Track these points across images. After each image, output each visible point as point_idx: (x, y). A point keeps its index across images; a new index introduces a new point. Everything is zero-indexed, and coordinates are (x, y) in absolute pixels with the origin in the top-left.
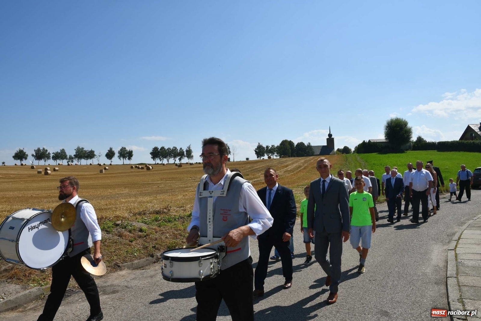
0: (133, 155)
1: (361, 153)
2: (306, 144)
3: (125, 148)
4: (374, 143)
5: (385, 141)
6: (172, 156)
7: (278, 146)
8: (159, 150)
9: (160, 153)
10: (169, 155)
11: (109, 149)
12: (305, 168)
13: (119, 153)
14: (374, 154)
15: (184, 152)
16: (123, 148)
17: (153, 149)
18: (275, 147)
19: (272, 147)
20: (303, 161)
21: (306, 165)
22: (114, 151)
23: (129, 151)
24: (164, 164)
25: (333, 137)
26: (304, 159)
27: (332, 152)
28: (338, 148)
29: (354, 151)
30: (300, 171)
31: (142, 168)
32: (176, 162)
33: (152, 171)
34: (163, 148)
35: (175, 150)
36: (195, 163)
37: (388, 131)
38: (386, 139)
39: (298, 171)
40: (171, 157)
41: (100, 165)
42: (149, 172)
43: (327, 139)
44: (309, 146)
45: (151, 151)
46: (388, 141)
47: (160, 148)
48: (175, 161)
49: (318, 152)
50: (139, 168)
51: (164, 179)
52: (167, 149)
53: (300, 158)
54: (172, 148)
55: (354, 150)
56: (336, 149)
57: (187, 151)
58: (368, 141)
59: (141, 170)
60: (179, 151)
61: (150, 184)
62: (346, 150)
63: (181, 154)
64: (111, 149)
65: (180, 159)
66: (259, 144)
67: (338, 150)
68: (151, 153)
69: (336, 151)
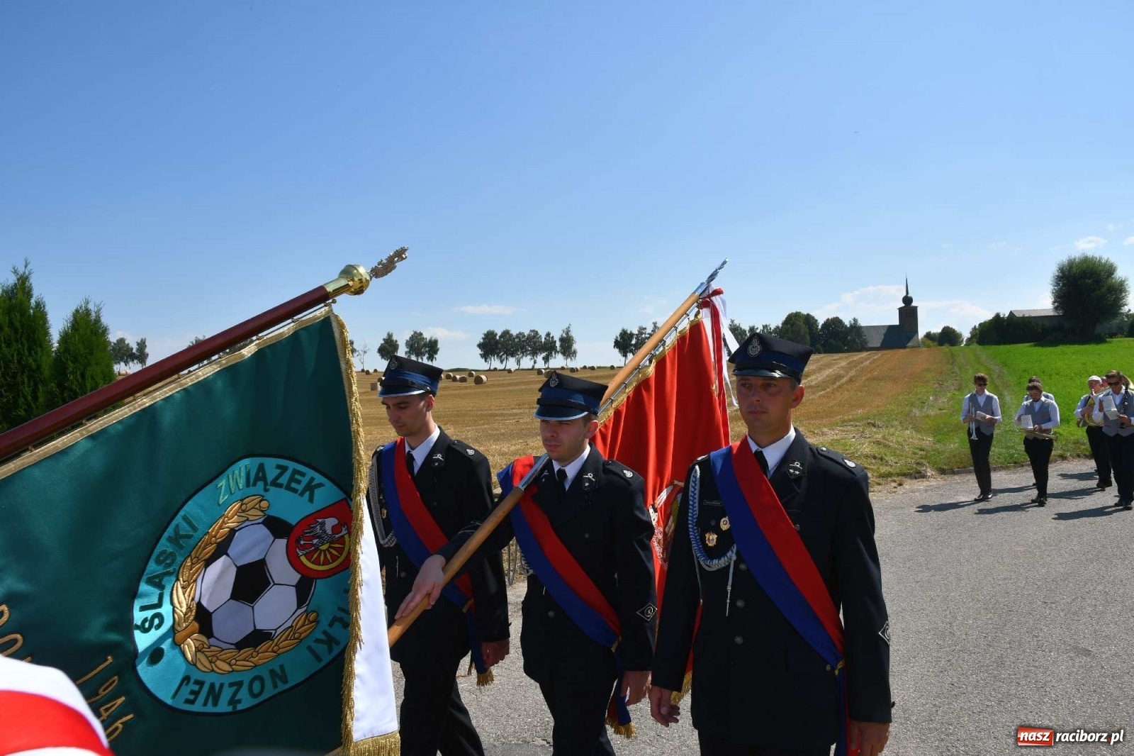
0: (438, 350)
1: (989, 343)
2: (847, 323)
3: (421, 334)
4: (1024, 318)
5: (1052, 314)
6: (527, 351)
7: (778, 327)
8: (498, 338)
9: (500, 346)
10: (522, 349)
11: (385, 336)
12: (851, 380)
13: (407, 344)
14: (1025, 348)
15: (555, 341)
16: (415, 333)
17: (485, 335)
18: (770, 329)
19: (763, 331)
20: (843, 363)
21: (853, 373)
22: (396, 341)
23: (430, 341)
24: (509, 371)
25: (914, 304)
26: (846, 358)
27: (912, 341)
28: (928, 331)
29: (969, 340)
30: (839, 387)
31: (463, 380)
32: (537, 366)
33: (488, 387)
34: (506, 333)
35: (534, 337)
36: (581, 368)
37: (1061, 289)
38: (1056, 308)
39: (835, 387)
40: (524, 352)
41: (368, 372)
42: (480, 389)
43: (901, 310)
44: (855, 328)
45: (479, 339)
46: (1061, 313)
47: (499, 334)
48: (535, 362)
49: (876, 341)
50: (454, 379)
51: (524, 404)
52: (517, 335)
53: (836, 356)
54: (527, 333)
55: (969, 336)
56: (922, 333)
57: (562, 340)
58: (1007, 315)
59: (459, 383)
60: (543, 340)
61: (497, 415)
62: (948, 337)
63: (547, 347)
64: (390, 336)
65: (546, 359)
66: (732, 321)
67: (929, 336)
68: (480, 346)
69: (922, 339)
